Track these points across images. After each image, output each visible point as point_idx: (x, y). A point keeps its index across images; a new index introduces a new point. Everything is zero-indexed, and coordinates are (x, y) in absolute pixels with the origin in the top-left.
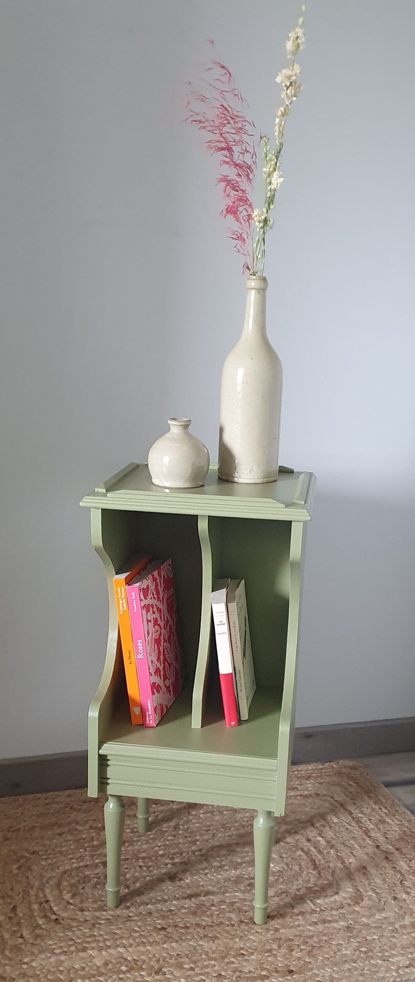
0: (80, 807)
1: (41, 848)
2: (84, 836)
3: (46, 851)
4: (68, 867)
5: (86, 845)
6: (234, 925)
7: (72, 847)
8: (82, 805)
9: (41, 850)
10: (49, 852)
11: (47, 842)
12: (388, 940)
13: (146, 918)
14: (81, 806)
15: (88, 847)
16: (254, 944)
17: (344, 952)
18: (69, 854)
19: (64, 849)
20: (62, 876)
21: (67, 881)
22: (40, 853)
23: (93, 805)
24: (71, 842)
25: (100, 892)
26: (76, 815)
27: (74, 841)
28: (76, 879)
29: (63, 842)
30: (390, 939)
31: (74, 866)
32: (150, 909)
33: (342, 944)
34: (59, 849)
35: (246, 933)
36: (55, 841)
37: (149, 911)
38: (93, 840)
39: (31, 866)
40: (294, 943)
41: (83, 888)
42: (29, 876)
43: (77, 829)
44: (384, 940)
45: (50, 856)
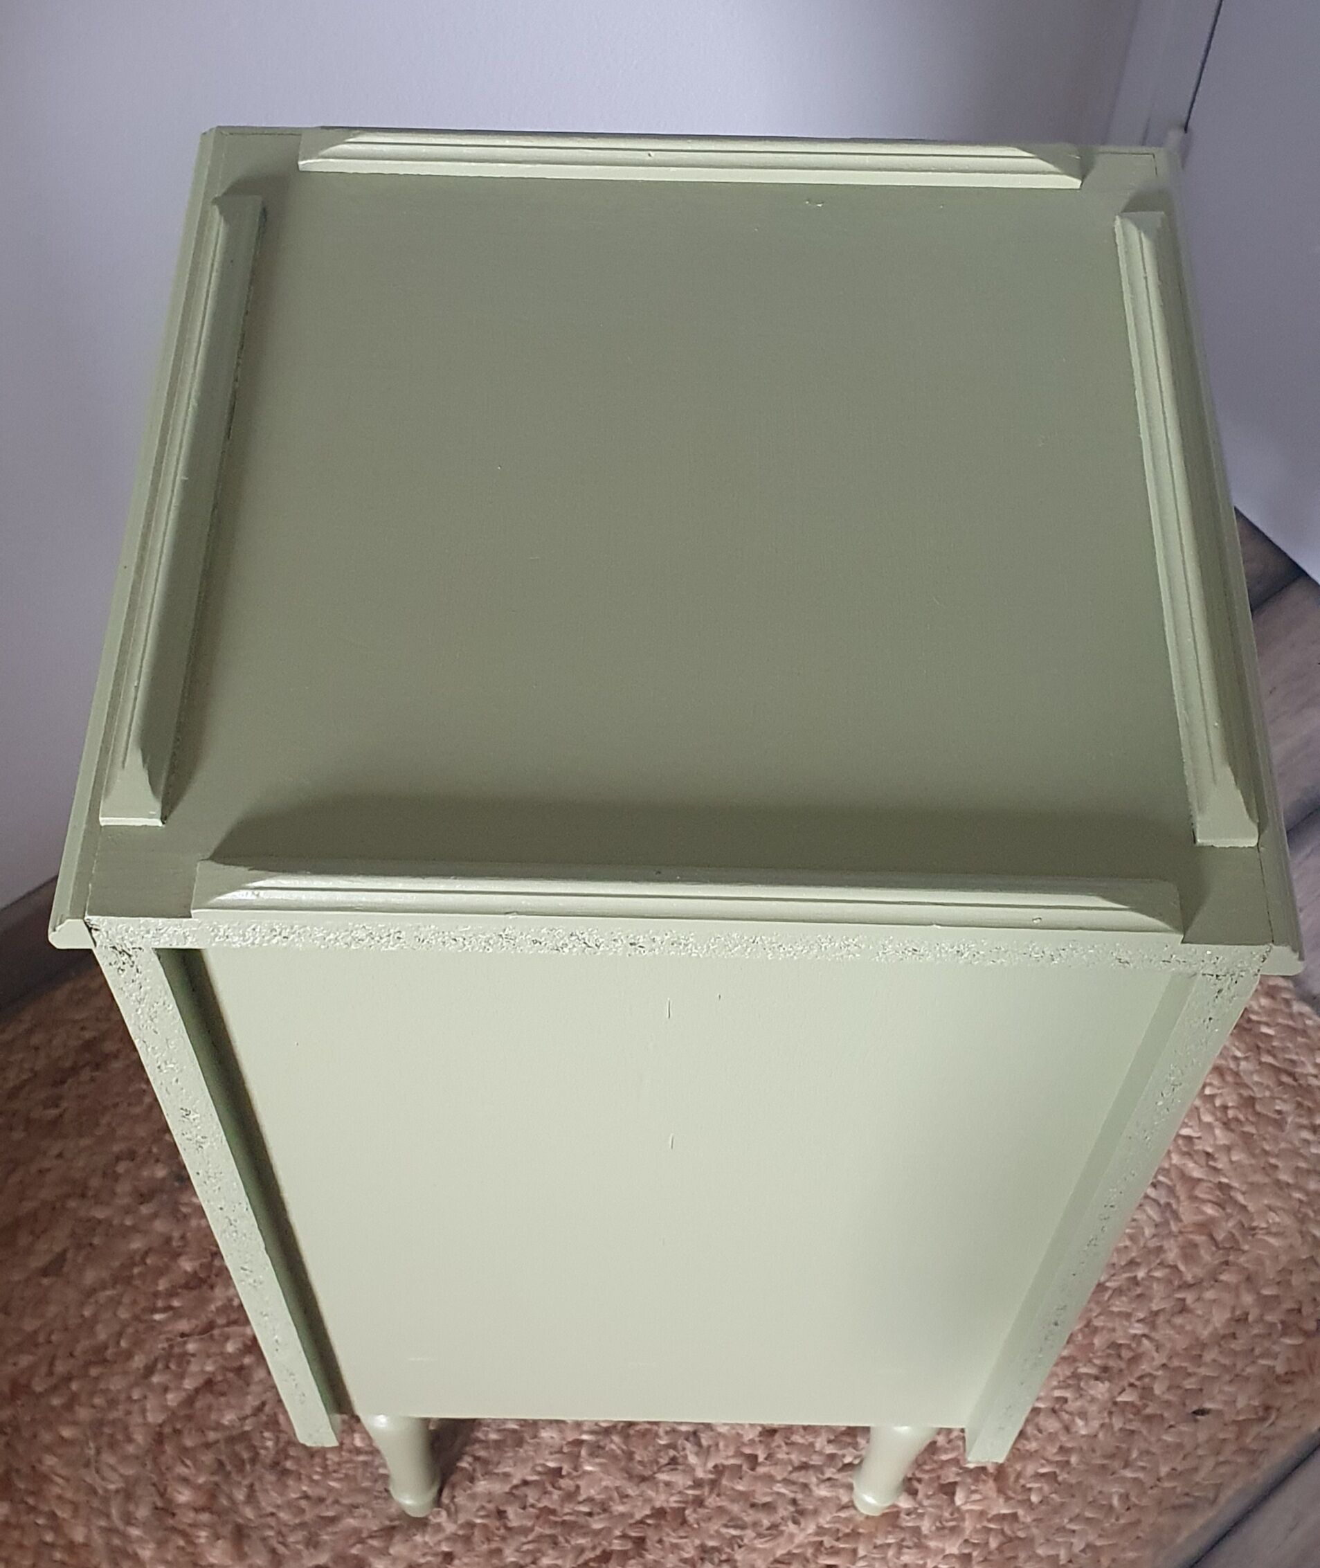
0: (54, 1112)
1: (25, 1360)
2: (137, 1244)
3: (50, 1373)
4: (154, 1417)
5: (162, 1285)
6: (756, 1457)
7: (124, 1314)
8: (60, 1098)
9: (33, 1368)
10: (60, 1368)
11: (29, 1325)
12: (1174, 1327)
13: (498, 1551)
14: (57, 1106)
15: (172, 1293)
16: (843, 1514)
17: (1083, 1432)
18: (129, 1355)
19: (102, 1334)
20: (155, 1460)
21: (185, 1480)
22: (38, 1387)
23: (93, 1080)
24: (109, 1293)
25: (305, 1488)
26: (60, 1156)
27: (115, 1281)
28: (207, 1458)
29: (82, 1304)
30: (1178, 1320)
31: (172, 1399)
32: (490, 1497)
33: (1065, 1400)
34: (83, 1345)
35: (800, 1477)
36: (52, 1310)
37: (491, 1506)
38: (176, 1255)
39: (40, 1461)
40: (944, 1457)
41: (251, 1498)
42: (59, 1513)
43: (93, 1225)
44: (1164, 1332)
45: (74, 1386)
